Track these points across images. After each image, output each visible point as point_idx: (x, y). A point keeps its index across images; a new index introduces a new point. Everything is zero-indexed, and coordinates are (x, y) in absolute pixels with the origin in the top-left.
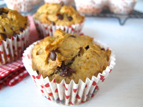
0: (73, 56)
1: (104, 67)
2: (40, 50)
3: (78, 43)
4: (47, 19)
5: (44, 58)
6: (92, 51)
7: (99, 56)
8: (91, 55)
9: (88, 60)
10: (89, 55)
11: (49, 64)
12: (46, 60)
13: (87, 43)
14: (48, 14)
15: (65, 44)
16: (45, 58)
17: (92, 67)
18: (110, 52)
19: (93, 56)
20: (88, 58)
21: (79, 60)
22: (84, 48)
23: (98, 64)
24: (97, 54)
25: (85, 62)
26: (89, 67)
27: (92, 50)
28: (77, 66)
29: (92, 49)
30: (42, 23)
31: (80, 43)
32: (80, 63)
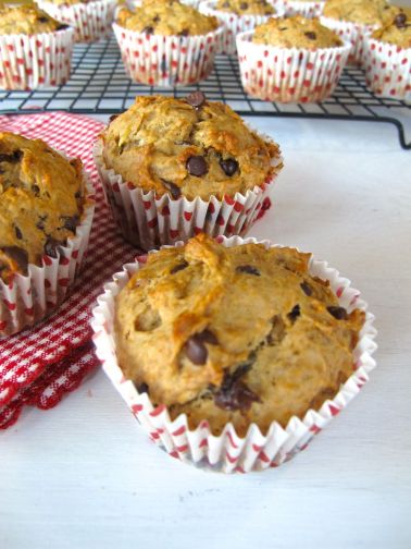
0: (253, 348)
1: (340, 373)
2: (145, 312)
3: (266, 298)
4: (151, 171)
5: (167, 352)
6: (310, 325)
7: (329, 340)
8: (307, 342)
9: (295, 359)
10: (301, 341)
11: (184, 374)
12: (174, 362)
13: (294, 297)
14: (152, 151)
15: (229, 306)
16: (170, 353)
17: (308, 378)
18: (361, 318)
19: (312, 344)
20: (296, 353)
21: (272, 358)
22: (284, 317)
23: (325, 368)
24: (323, 334)
25: (287, 365)
26: (299, 380)
27: (309, 322)
28: (263, 377)
29: (310, 320)
30: (132, 186)
31: (273, 299)
32: (273, 367)
